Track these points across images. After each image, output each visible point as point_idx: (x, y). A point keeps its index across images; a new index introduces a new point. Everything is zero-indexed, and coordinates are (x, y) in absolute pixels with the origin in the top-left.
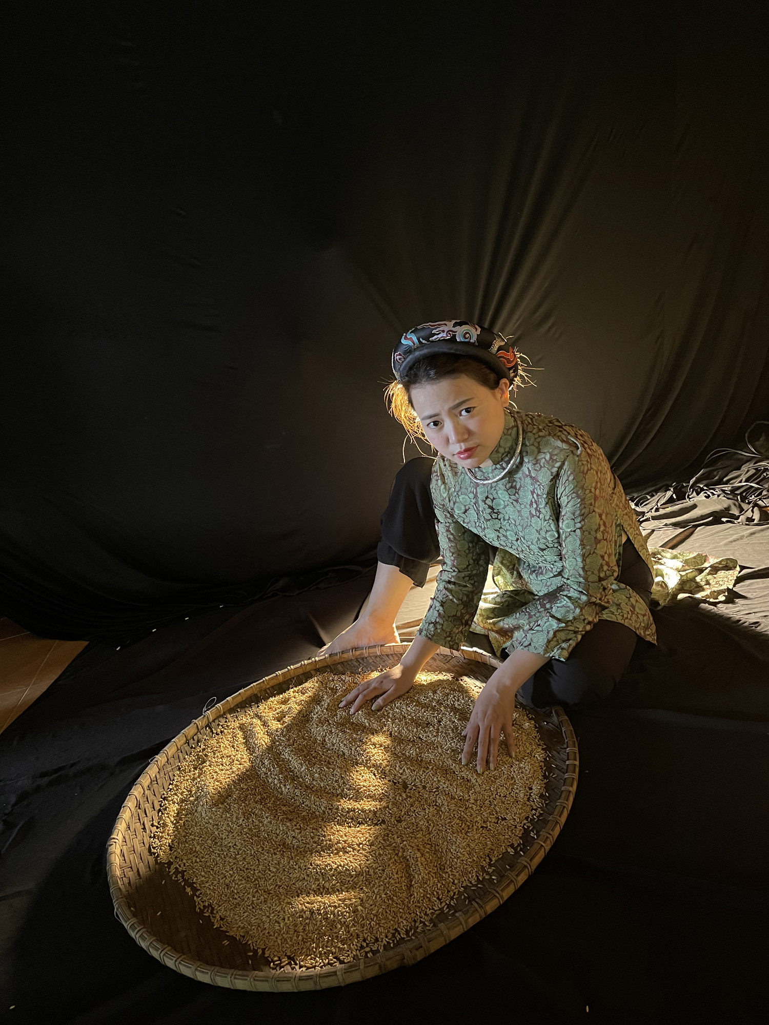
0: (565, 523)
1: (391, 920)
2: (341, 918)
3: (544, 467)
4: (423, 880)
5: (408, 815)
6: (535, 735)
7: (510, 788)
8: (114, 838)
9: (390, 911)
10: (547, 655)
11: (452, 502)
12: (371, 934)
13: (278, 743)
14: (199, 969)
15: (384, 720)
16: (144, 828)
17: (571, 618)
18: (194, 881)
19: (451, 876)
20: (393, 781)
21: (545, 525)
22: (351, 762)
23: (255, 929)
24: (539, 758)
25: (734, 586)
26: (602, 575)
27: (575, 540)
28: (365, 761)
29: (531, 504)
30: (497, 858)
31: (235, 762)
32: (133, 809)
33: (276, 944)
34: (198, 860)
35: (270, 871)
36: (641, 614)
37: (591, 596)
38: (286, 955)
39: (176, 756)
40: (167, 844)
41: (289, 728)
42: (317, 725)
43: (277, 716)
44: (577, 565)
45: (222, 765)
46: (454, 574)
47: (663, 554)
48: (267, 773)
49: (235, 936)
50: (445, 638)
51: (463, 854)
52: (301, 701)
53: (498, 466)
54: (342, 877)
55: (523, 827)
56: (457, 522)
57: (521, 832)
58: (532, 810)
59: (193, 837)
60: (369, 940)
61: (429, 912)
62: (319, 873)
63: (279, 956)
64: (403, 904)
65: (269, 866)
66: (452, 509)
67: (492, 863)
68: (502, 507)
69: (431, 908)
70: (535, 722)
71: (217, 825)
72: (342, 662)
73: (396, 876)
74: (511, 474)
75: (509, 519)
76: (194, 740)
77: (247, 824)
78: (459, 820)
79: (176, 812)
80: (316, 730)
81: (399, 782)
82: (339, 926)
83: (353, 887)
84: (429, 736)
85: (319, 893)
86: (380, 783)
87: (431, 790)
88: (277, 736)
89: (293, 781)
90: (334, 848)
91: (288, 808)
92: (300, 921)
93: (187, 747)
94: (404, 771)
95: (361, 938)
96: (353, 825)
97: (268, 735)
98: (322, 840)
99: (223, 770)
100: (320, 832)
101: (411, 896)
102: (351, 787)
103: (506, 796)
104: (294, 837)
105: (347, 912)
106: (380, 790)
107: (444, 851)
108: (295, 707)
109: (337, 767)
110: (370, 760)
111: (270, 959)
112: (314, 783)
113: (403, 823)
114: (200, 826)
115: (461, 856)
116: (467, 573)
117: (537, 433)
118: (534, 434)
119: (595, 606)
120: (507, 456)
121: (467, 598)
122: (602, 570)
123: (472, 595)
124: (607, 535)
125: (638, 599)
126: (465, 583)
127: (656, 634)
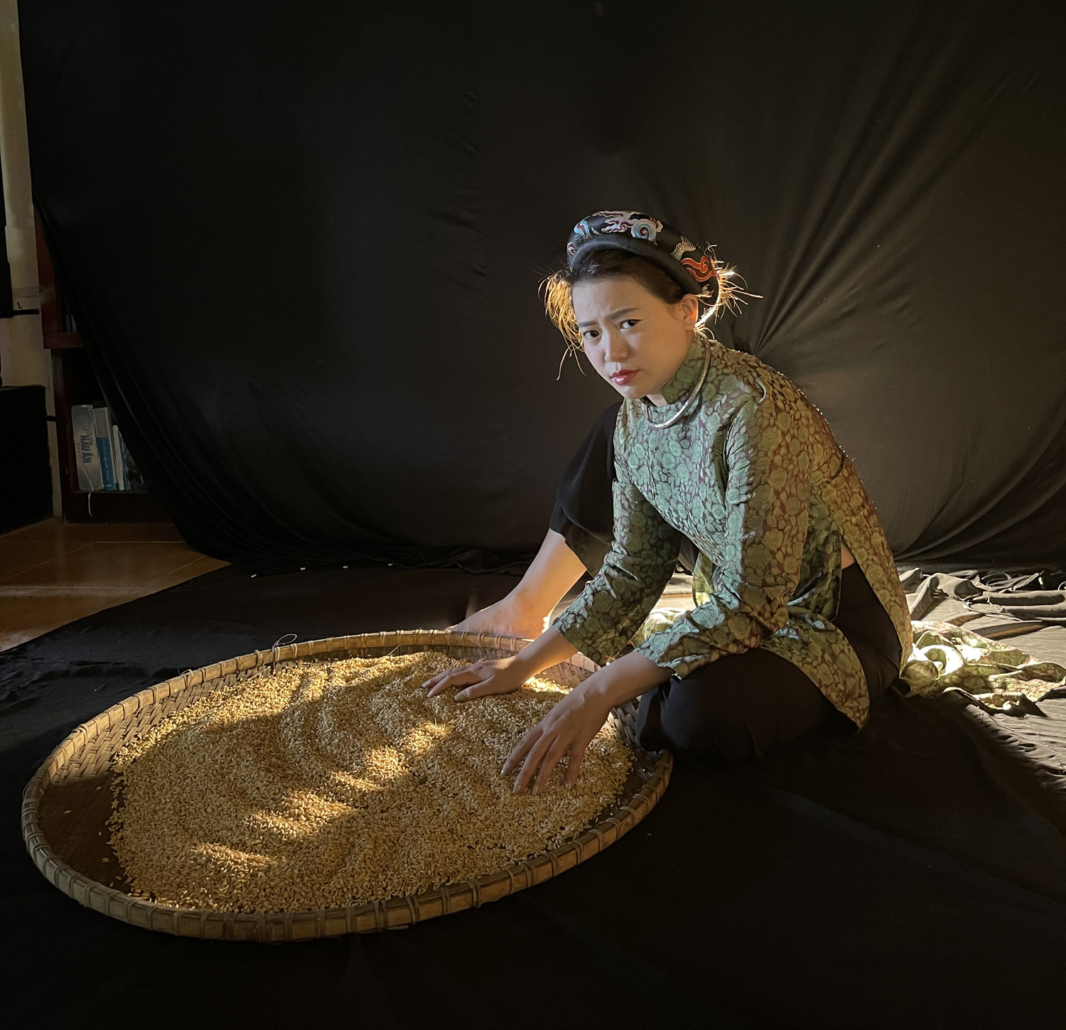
0: (730, 493)
1: (286, 899)
2: (233, 876)
3: (717, 411)
4: (352, 872)
5: (400, 809)
6: (620, 778)
7: (539, 820)
8: (83, 727)
11: (627, 451)
12: (252, 904)
13: (325, 700)
14: (51, 861)
15: (458, 712)
16: (125, 736)
17: (711, 627)
18: (129, 796)
19: (387, 880)
20: (414, 773)
21: (710, 493)
22: (385, 739)
23: (143, 857)
24: (600, 801)
25: (1041, 700)
27: (738, 518)
28: (401, 744)
29: (700, 465)
30: (458, 881)
31: (267, 704)
32: (128, 714)
33: (151, 878)
34: (148, 779)
35: (206, 811)
36: (844, 672)
37: (745, 603)
38: (151, 892)
39: (215, 682)
40: (133, 757)
41: (349, 690)
42: (382, 696)
43: (348, 675)
44: (735, 555)
45: (251, 703)
46: (621, 557)
47: (967, 638)
48: (288, 724)
49: (119, 858)
50: (584, 639)
51: (419, 863)
52: (385, 668)
53: (673, 406)
54: (271, 839)
56: (634, 485)
58: (543, 850)
59: (162, 758)
60: (245, 908)
61: (333, 906)
62: (250, 828)
63: (144, 890)
64: (311, 888)
65: (209, 805)
66: (626, 462)
67: (447, 884)
68: (672, 466)
69: (339, 903)
70: (632, 766)
71: (194, 753)
72: (465, 647)
73: (326, 856)
75: (680, 486)
76: (246, 674)
77: (222, 761)
78: (449, 831)
79: (169, 731)
80: (377, 700)
81: (419, 775)
82: (225, 883)
83: (273, 854)
84: (494, 743)
85: (234, 846)
86: (397, 769)
87: (447, 794)
88: (331, 693)
89: (309, 738)
90: (288, 812)
91: (279, 762)
92: (191, 864)
93: (233, 678)
94: (433, 766)
95: (238, 904)
96: (330, 800)
97: (322, 690)
98: (283, 800)
99: (247, 707)
100: (288, 791)
101: (326, 884)
102: (362, 762)
103: (526, 827)
104: (258, 788)
105: (244, 872)
106: (390, 775)
107: (403, 853)
108: (374, 672)
109: (366, 739)
110: (408, 744)
111: (132, 890)
112: (328, 748)
113: (386, 814)
114: (178, 749)
115: (416, 863)
116: (637, 560)
117: (722, 369)
118: (718, 370)
119: (751, 621)
120: (685, 394)
121: (632, 595)
122: (770, 573)
123: (641, 594)
124: (784, 524)
125: (846, 651)
126: (633, 573)
127: (866, 713)
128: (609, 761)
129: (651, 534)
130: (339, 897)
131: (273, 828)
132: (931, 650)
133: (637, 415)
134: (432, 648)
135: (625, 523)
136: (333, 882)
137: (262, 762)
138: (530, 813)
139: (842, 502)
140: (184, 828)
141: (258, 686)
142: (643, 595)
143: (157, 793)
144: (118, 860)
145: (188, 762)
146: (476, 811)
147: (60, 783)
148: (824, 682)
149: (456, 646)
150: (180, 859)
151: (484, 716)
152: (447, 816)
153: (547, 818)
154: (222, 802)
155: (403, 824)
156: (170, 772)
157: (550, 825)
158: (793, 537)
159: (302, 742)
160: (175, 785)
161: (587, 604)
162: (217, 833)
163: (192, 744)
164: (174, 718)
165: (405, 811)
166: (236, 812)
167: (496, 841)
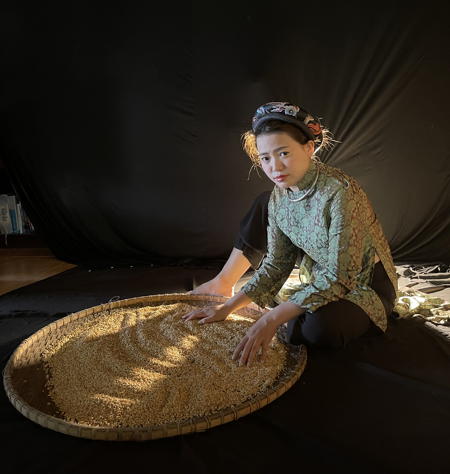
0: (331, 230)
1: (142, 419)
2: (115, 409)
3: (326, 193)
4: (172, 405)
5: (186, 375)
6: (284, 358)
7: (252, 378)
8: (26, 341)
9: (144, 415)
10: (302, 307)
11: (276, 212)
12: (126, 422)
13: (138, 326)
14: (24, 406)
15: (201, 330)
16: (46, 344)
18: (53, 373)
19: (189, 408)
20: (188, 358)
21: (321, 230)
22: (171, 343)
23: (68, 402)
24: (278, 369)
26: (350, 268)
27: (336, 241)
28: (179, 345)
29: (316, 218)
30: (222, 408)
31: (111, 328)
32: (45, 334)
33: (74, 412)
34: (61, 364)
35: (94, 378)
36: (377, 309)
37: (339, 279)
38: (75, 419)
39: (84, 319)
40: (52, 354)
41: (148, 321)
42: (164, 323)
43: (146, 314)
44: (334, 257)
45: (103, 328)
46: (272, 260)
47: (416, 293)
48: (123, 337)
49: (55, 402)
51: (203, 400)
52: (163, 311)
53: (302, 192)
54: (129, 391)
55: (248, 398)
56: (278, 227)
57: (244, 400)
58: (258, 392)
59: (66, 354)
60: (124, 425)
61: (166, 422)
62: (118, 386)
63: (71, 418)
64: (154, 413)
65: (95, 376)
66: (275, 217)
67: (218, 409)
68: (300, 218)
69: (168, 420)
70: (288, 352)
71: (82, 352)
72: (197, 301)
73: (158, 398)
74: (308, 197)
75: (303, 228)
76: (97, 314)
77: (96, 355)
78: (212, 384)
79: (66, 342)
80: (162, 326)
81: (191, 359)
82: (112, 413)
83: (131, 398)
84: (222, 343)
85: (111, 395)
86: (180, 356)
87: (206, 367)
88: (140, 322)
89: (135, 343)
90: (134, 378)
91: (123, 354)
92: (93, 404)
93: (92, 317)
94: (197, 354)
95: (120, 423)
96: (152, 371)
97: (136, 321)
98: (130, 372)
99: (102, 330)
100: (132, 368)
101: (160, 411)
102: (163, 354)
103: (247, 381)
104: (116, 367)
105: (120, 407)
106: (178, 359)
107: (194, 395)
108: (158, 313)
109: (162, 343)
110: (182, 345)
111: (65, 418)
112: (145, 347)
113: (180, 378)
114: (73, 350)
115: (201, 400)
116: (279, 261)
117: (326, 174)
118: (324, 175)
119: (342, 287)
120: (308, 186)
121: (277, 276)
122: (350, 265)
123: (281, 276)
124: (357, 243)
125: (378, 299)
126: (277, 267)
127: (386, 326)
128: (276, 350)
129: (286, 249)
130: (168, 418)
131: (129, 386)
132: (403, 298)
133: (281, 196)
134: (181, 301)
135: (274, 244)
136: (163, 411)
137: (116, 355)
138: (247, 375)
139: (376, 234)
140: (84, 387)
141: (105, 320)
142: (282, 277)
143: (68, 371)
144: (55, 403)
145: (80, 356)
146: (222, 375)
147: (18, 368)
148: (371, 313)
149: (192, 300)
150: (87, 402)
151: (214, 331)
152: (210, 378)
153: (256, 377)
154: (101, 374)
155: (190, 382)
156: (72, 361)
157: (258, 380)
158: (360, 249)
159: (132, 345)
160: (75, 367)
161: (257, 280)
162: (101, 389)
163: (80, 347)
164: (68, 335)
165: (189, 376)
166: (109, 378)
167: (235, 388)
